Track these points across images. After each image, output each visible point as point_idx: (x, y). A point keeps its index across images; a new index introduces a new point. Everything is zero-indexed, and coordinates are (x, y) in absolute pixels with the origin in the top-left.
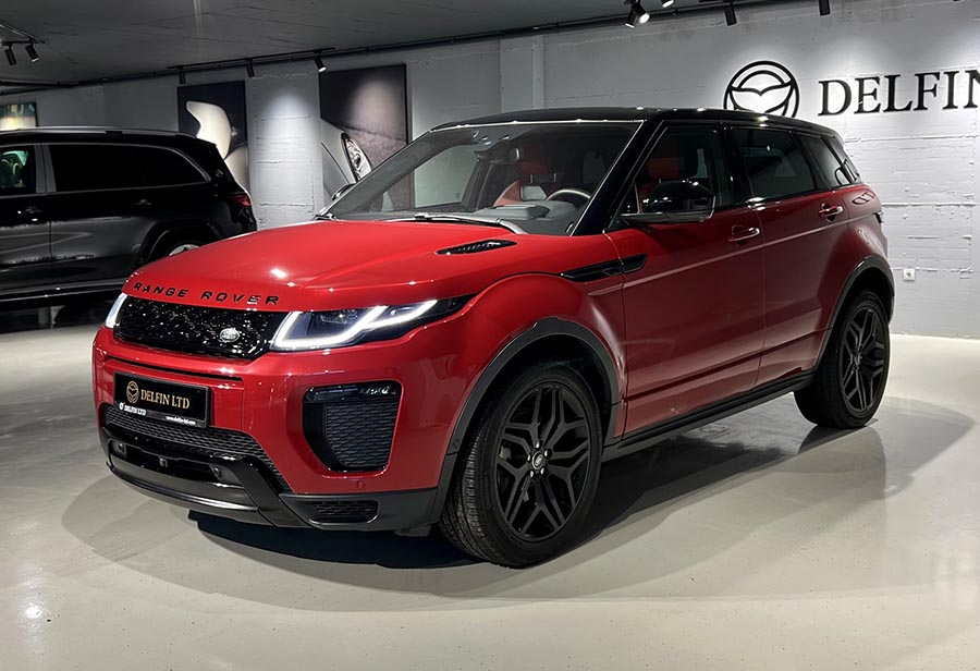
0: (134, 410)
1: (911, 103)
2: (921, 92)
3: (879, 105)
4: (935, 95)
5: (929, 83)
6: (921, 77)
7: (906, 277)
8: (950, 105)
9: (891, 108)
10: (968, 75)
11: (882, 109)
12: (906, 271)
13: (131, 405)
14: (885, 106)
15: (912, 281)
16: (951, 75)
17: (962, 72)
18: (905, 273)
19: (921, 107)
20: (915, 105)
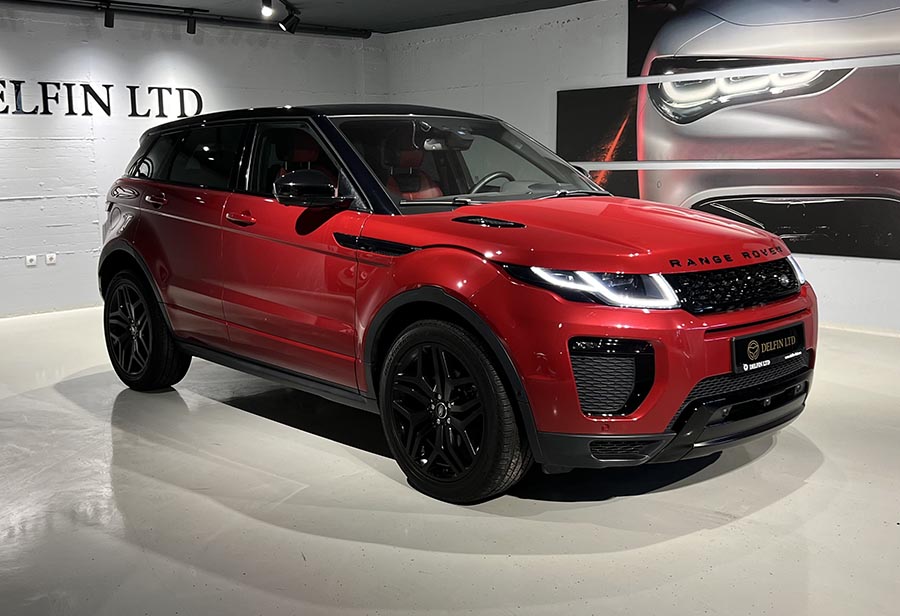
0: (759, 365)
1: (37, 107)
2: (45, 98)
3: (7, 107)
4: (57, 102)
5: (52, 91)
6: (44, 86)
7: (49, 262)
8: (71, 112)
9: (19, 110)
10: (82, 88)
11: (10, 111)
12: (48, 256)
13: (755, 362)
14: (13, 108)
15: (53, 264)
16: (69, 86)
17: (78, 84)
18: (48, 258)
19: (46, 111)
20: (41, 110)
